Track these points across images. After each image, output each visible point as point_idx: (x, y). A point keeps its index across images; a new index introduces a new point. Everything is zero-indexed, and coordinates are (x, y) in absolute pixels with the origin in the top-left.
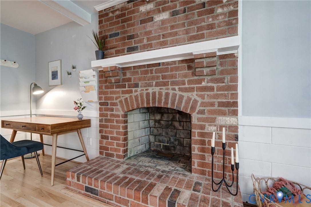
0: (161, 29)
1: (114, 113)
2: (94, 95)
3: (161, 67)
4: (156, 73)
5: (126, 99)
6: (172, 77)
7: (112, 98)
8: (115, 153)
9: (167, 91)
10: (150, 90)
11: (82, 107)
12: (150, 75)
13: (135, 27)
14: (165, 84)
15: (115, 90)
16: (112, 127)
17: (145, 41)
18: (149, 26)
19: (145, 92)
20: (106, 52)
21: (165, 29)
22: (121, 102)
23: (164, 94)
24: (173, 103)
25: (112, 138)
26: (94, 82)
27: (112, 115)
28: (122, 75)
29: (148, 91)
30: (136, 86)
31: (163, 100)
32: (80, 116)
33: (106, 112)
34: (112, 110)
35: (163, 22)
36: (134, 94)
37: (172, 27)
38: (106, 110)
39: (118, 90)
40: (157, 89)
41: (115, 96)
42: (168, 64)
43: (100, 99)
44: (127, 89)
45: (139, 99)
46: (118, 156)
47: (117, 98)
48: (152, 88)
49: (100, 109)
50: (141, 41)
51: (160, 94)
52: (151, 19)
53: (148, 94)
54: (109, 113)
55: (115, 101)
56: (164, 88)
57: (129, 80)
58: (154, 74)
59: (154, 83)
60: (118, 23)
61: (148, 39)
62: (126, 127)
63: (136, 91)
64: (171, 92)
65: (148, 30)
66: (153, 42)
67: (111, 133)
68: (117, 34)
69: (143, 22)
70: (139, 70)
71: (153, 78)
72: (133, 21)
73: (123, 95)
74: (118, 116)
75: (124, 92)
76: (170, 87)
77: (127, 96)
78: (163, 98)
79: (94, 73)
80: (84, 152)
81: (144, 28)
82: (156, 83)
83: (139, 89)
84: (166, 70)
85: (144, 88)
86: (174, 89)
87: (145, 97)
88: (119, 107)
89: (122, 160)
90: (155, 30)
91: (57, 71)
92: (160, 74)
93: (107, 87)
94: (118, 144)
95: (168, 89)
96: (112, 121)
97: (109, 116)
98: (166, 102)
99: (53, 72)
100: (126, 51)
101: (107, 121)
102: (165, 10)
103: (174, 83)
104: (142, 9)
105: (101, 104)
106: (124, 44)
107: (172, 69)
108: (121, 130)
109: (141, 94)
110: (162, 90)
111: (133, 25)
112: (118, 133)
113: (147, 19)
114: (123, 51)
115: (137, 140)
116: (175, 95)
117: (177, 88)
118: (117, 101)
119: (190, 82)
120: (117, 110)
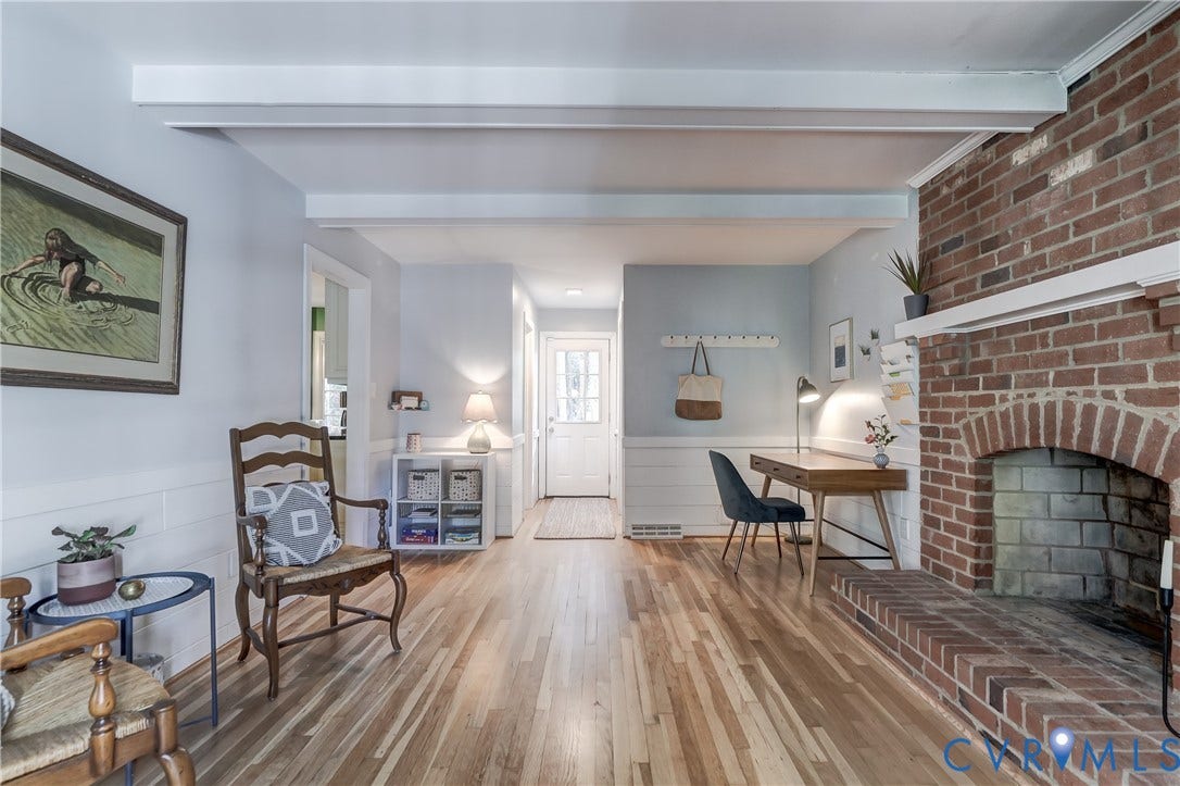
0: (1069, 206)
1: (953, 457)
2: (910, 407)
3: (1071, 324)
4: (1056, 345)
5: (979, 421)
6: (1104, 354)
7: (945, 418)
8: (954, 570)
9: (1088, 401)
10: (1041, 398)
11: (888, 437)
12: (1039, 350)
13: (1002, 213)
14: (1084, 378)
15: (953, 394)
16: (949, 496)
17: (1027, 252)
18: (1040, 206)
19: (1026, 402)
20: (932, 294)
21: (1084, 203)
22: (967, 427)
23: (1079, 409)
24: (1106, 441)
25: (948, 526)
26: (911, 373)
27: (948, 464)
28: (969, 353)
29: (1035, 400)
30: (1004, 383)
31: (1077, 431)
32: (881, 459)
33: (934, 454)
34: (946, 449)
35: (1077, 183)
36: (999, 408)
37: (1105, 195)
38: (936, 447)
39: (960, 394)
40: (1059, 394)
41: (953, 411)
42: (1091, 313)
43: (923, 416)
44: (981, 392)
45: (1012, 421)
46: (962, 580)
47: (959, 417)
48: (1045, 390)
49: (923, 446)
50: (1015, 252)
51: (1069, 409)
52: (1043, 182)
53: (1034, 409)
54: (941, 457)
55: (954, 426)
56: (1080, 390)
57: (985, 366)
58: (1051, 349)
59: (1051, 376)
60: (959, 209)
61: (1036, 245)
62: (987, 503)
63: (1004, 399)
64: (1101, 405)
65: (1033, 216)
66: (1047, 250)
67: (946, 511)
68: (958, 242)
69: (1021, 194)
70: (1012, 338)
71: (1048, 360)
72: (994, 199)
73: (973, 410)
74: (960, 467)
75: (975, 402)
76: (1097, 387)
77: (982, 411)
78: (1077, 422)
79: (913, 351)
80: (889, 551)
81: (1024, 211)
82: (1058, 374)
83: (1011, 394)
84: (1087, 334)
85: (1025, 392)
86: (1109, 395)
87: (1026, 418)
88: (963, 442)
89: (969, 591)
90: (1053, 214)
91: (844, 347)
92: (1069, 349)
93: (937, 388)
94: (961, 548)
95: (1090, 394)
96: (946, 479)
97: (940, 464)
98: (1086, 437)
99: (836, 349)
100: (978, 285)
101: (937, 477)
102: (1078, 146)
103: (1108, 376)
104: (1020, 157)
105: (925, 431)
106: (976, 267)
107: (1104, 331)
108: (968, 508)
109: (1018, 409)
110: (1072, 398)
111: (995, 209)
112: (961, 515)
113: (1035, 180)
114: (971, 285)
115: (1039, 552)
116: (1112, 414)
117: (1118, 391)
118: (959, 426)
119: (1163, 372)
120: (959, 449)
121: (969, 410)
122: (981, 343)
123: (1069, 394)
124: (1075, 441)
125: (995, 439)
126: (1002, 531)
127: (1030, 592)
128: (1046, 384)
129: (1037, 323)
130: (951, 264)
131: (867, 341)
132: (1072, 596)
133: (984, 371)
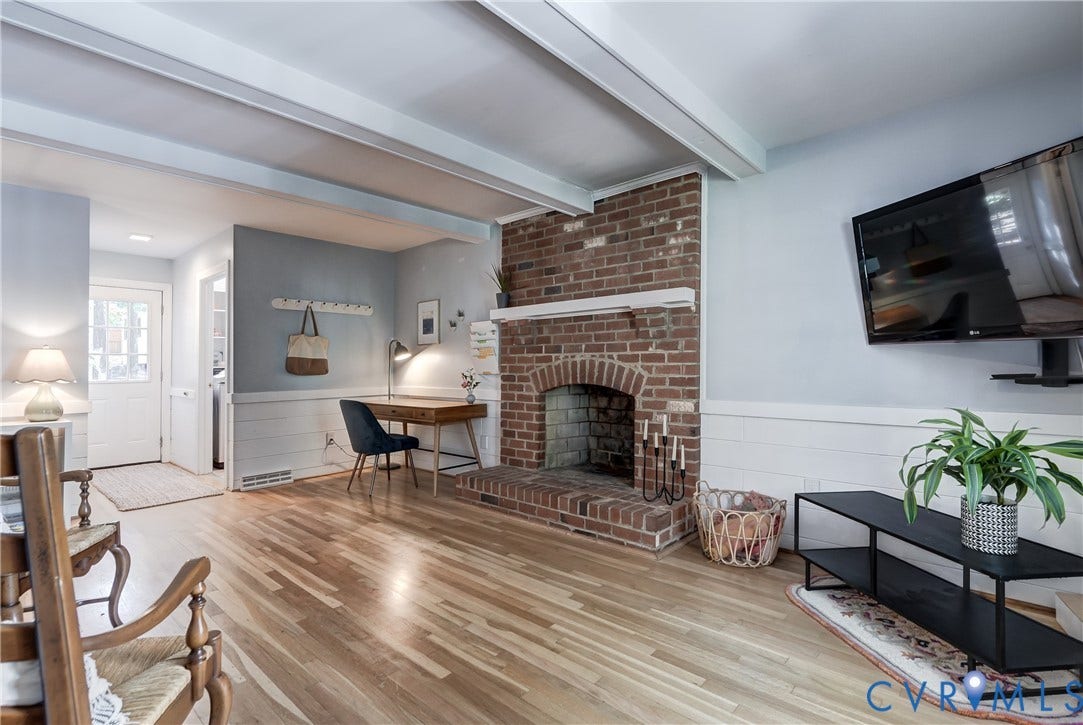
0: (594, 261)
1: (524, 393)
2: (493, 363)
3: (593, 321)
4: (586, 331)
5: (542, 371)
6: (609, 337)
7: (520, 369)
8: (524, 460)
9: (601, 360)
10: (578, 358)
11: (474, 383)
12: (577, 333)
13: (558, 255)
14: (600, 349)
15: (525, 355)
16: (522, 417)
17: (571, 279)
18: (578, 258)
19: (570, 360)
20: (511, 293)
21: (600, 262)
22: (534, 375)
23: (597, 364)
24: (609, 379)
25: (521, 435)
26: (494, 342)
27: (521, 397)
28: (536, 331)
29: (575, 359)
30: (558, 350)
31: (596, 374)
32: (471, 399)
33: (511, 392)
34: (520, 388)
35: (597, 250)
36: (554, 363)
37: (610, 261)
38: (513, 388)
39: (530, 355)
40: (588, 356)
41: (525, 365)
42: (603, 317)
43: (502, 369)
44: (543, 354)
45: (562, 371)
46: (530, 465)
47: (528, 369)
48: (581, 354)
49: (503, 387)
50: (565, 279)
51: (592, 363)
52: (581, 245)
53: (574, 364)
54: (516, 393)
55: (526, 374)
56: (597, 354)
57: (547, 340)
58: (584, 333)
59: (584, 346)
60: (531, 246)
61: (576, 277)
62: (542, 418)
63: (557, 358)
64: (607, 361)
65: (576, 261)
66: (583, 281)
67: (520, 426)
68: (531, 265)
69: (569, 248)
70: (563, 325)
71: (582, 339)
72: (553, 246)
73: (539, 364)
74: (529, 398)
75: (540, 360)
76: (606, 353)
77: (544, 365)
78: (596, 370)
79: (494, 327)
80: (475, 460)
81: (570, 258)
82: (587, 346)
83: (562, 356)
84: (601, 327)
85: (569, 355)
86: (611, 357)
87: (570, 369)
88: (531, 384)
89: (535, 470)
90: (586, 263)
91: (432, 320)
92: (592, 333)
93: (513, 351)
94: (529, 446)
95: (603, 356)
96: (520, 407)
97: (516, 398)
98: (600, 378)
99: (424, 321)
100: (543, 293)
101: (513, 406)
102: (599, 232)
103: (611, 348)
104: (568, 227)
105: (504, 378)
106: (540, 282)
107: (609, 326)
108: (534, 422)
109: (565, 364)
110: (594, 359)
111: (553, 252)
112: (530, 426)
113: (575, 244)
114: (538, 292)
115: (563, 442)
116: (612, 366)
117: (615, 355)
118: (529, 374)
119: (633, 347)
120: (529, 388)
121: (535, 364)
122: (544, 326)
123: (593, 356)
124: (595, 380)
125: (552, 380)
126: (550, 433)
127: (559, 465)
128: (581, 351)
129: (577, 319)
130: (523, 277)
131: (455, 318)
132: (575, 463)
133: (545, 342)
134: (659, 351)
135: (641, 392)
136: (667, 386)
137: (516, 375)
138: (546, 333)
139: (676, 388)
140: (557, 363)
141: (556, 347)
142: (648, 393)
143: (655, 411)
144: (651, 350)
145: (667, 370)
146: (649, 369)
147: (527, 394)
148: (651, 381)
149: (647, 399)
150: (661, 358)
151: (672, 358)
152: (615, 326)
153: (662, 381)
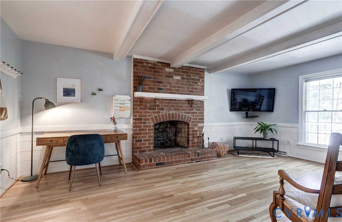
0: (177, 83)
1: (147, 124)
3: (176, 101)
4: (174, 104)
5: (156, 117)
6: (181, 107)
7: (145, 116)
8: (147, 149)
10: (171, 112)
12: (170, 104)
13: (162, 78)
14: (178, 110)
15: (148, 111)
16: (145, 134)
17: (168, 87)
18: (170, 80)
19: (168, 113)
21: (179, 84)
22: (152, 118)
24: (182, 119)
25: (145, 140)
27: (145, 126)
28: (154, 103)
30: (163, 109)
31: (177, 117)
32: (116, 129)
33: (140, 125)
34: (145, 123)
35: (178, 80)
36: (161, 114)
37: (182, 84)
38: (140, 123)
39: (150, 111)
40: (174, 112)
41: (148, 114)
42: (180, 100)
43: (134, 116)
44: (156, 111)
45: (164, 116)
47: (149, 116)
50: (166, 86)
51: (176, 114)
52: (172, 77)
53: (169, 114)
54: (142, 125)
55: (148, 118)
57: (158, 106)
59: (173, 109)
60: (150, 71)
61: (170, 87)
63: (162, 112)
64: (181, 114)
66: (173, 88)
67: (144, 137)
68: (150, 78)
69: (167, 76)
70: (165, 101)
71: (172, 106)
72: (161, 74)
73: (154, 114)
75: (154, 113)
76: (181, 111)
77: (157, 114)
79: (130, 98)
81: (168, 80)
82: (174, 109)
83: (164, 111)
84: (179, 103)
85: (167, 111)
86: (182, 112)
87: (168, 116)
88: (150, 121)
90: (174, 83)
91: (73, 89)
92: (176, 105)
93: (141, 109)
94: (149, 144)
95: (180, 112)
96: (145, 130)
97: (142, 127)
98: (179, 118)
99: (65, 89)
100: (156, 89)
101: (141, 130)
102: (178, 75)
103: (183, 110)
104: (167, 70)
105: (135, 119)
106: (155, 85)
107: (181, 103)
109: (166, 115)
111: (161, 76)
113: (170, 76)
114: (154, 88)
116: (182, 115)
117: (183, 112)
118: (150, 118)
119: (189, 110)
120: (149, 123)
121: (152, 114)
122: (157, 101)
123: (176, 112)
124: (177, 119)
128: (172, 110)
129: (170, 100)
133: (157, 106)
134: (196, 111)
135: (191, 122)
136: (198, 120)
137: (143, 118)
138: (157, 103)
139: (200, 120)
140: (162, 114)
141: (162, 108)
142: (193, 122)
143: (194, 127)
144: (194, 111)
145: (198, 116)
146: (193, 116)
147: (149, 125)
148: (194, 119)
149: (192, 124)
150: (196, 113)
151: (199, 113)
152: (184, 103)
153: (196, 119)
